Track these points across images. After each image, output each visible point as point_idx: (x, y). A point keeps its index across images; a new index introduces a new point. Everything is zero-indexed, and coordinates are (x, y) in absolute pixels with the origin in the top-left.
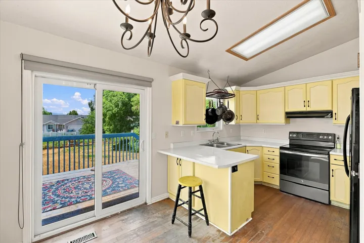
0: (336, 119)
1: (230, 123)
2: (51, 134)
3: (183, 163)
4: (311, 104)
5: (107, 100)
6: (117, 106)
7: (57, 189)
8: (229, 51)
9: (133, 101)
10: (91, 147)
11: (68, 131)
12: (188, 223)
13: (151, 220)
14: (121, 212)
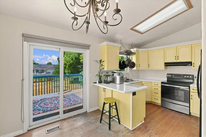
0: (194, 66)
1: (133, 69)
2: (38, 74)
3: (106, 90)
4: (180, 58)
5: (67, 56)
6: (72, 60)
7: (41, 103)
8: (132, 29)
9: (81, 57)
10: (58, 82)
11: (47, 73)
12: (108, 122)
13: (89, 121)
14: (73, 116)
